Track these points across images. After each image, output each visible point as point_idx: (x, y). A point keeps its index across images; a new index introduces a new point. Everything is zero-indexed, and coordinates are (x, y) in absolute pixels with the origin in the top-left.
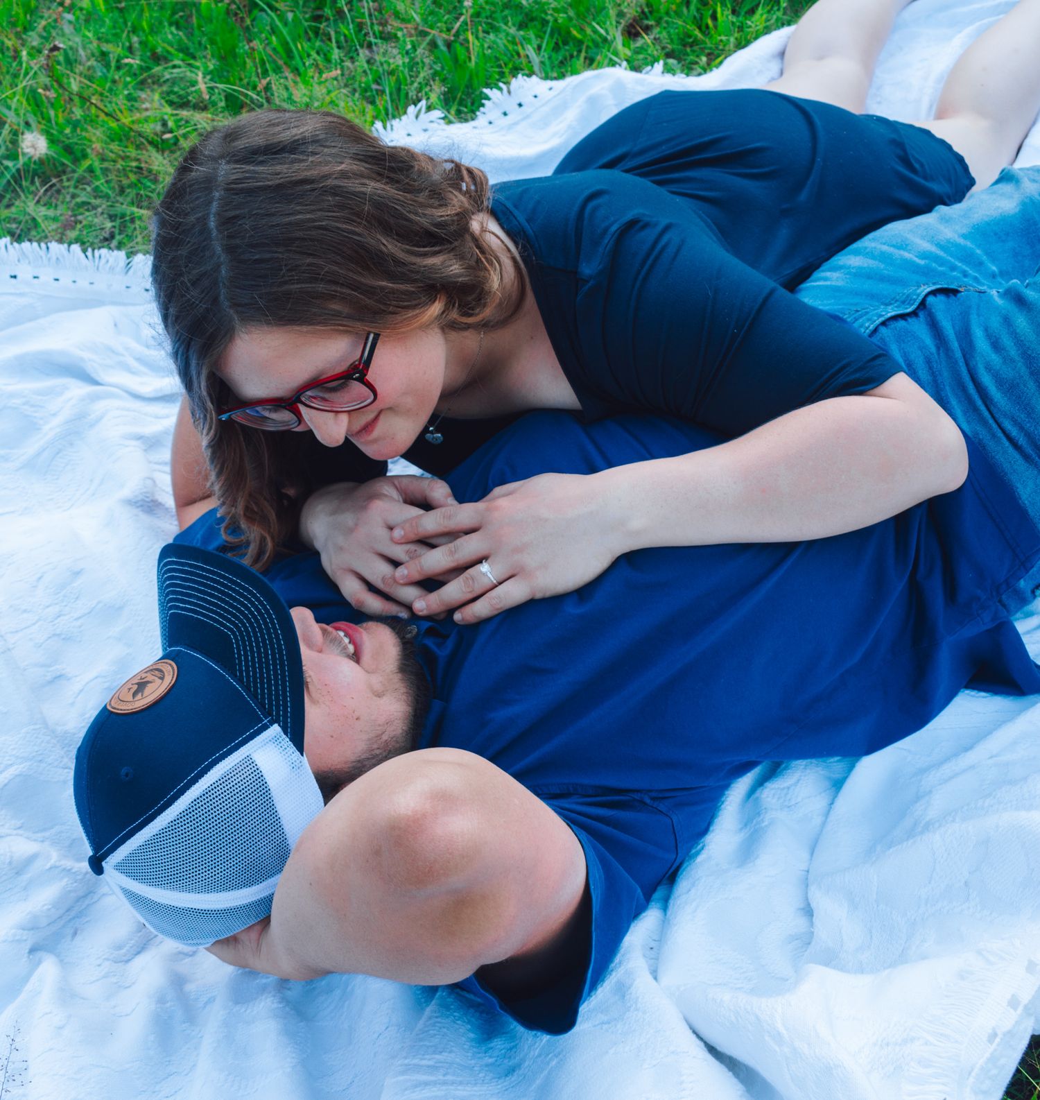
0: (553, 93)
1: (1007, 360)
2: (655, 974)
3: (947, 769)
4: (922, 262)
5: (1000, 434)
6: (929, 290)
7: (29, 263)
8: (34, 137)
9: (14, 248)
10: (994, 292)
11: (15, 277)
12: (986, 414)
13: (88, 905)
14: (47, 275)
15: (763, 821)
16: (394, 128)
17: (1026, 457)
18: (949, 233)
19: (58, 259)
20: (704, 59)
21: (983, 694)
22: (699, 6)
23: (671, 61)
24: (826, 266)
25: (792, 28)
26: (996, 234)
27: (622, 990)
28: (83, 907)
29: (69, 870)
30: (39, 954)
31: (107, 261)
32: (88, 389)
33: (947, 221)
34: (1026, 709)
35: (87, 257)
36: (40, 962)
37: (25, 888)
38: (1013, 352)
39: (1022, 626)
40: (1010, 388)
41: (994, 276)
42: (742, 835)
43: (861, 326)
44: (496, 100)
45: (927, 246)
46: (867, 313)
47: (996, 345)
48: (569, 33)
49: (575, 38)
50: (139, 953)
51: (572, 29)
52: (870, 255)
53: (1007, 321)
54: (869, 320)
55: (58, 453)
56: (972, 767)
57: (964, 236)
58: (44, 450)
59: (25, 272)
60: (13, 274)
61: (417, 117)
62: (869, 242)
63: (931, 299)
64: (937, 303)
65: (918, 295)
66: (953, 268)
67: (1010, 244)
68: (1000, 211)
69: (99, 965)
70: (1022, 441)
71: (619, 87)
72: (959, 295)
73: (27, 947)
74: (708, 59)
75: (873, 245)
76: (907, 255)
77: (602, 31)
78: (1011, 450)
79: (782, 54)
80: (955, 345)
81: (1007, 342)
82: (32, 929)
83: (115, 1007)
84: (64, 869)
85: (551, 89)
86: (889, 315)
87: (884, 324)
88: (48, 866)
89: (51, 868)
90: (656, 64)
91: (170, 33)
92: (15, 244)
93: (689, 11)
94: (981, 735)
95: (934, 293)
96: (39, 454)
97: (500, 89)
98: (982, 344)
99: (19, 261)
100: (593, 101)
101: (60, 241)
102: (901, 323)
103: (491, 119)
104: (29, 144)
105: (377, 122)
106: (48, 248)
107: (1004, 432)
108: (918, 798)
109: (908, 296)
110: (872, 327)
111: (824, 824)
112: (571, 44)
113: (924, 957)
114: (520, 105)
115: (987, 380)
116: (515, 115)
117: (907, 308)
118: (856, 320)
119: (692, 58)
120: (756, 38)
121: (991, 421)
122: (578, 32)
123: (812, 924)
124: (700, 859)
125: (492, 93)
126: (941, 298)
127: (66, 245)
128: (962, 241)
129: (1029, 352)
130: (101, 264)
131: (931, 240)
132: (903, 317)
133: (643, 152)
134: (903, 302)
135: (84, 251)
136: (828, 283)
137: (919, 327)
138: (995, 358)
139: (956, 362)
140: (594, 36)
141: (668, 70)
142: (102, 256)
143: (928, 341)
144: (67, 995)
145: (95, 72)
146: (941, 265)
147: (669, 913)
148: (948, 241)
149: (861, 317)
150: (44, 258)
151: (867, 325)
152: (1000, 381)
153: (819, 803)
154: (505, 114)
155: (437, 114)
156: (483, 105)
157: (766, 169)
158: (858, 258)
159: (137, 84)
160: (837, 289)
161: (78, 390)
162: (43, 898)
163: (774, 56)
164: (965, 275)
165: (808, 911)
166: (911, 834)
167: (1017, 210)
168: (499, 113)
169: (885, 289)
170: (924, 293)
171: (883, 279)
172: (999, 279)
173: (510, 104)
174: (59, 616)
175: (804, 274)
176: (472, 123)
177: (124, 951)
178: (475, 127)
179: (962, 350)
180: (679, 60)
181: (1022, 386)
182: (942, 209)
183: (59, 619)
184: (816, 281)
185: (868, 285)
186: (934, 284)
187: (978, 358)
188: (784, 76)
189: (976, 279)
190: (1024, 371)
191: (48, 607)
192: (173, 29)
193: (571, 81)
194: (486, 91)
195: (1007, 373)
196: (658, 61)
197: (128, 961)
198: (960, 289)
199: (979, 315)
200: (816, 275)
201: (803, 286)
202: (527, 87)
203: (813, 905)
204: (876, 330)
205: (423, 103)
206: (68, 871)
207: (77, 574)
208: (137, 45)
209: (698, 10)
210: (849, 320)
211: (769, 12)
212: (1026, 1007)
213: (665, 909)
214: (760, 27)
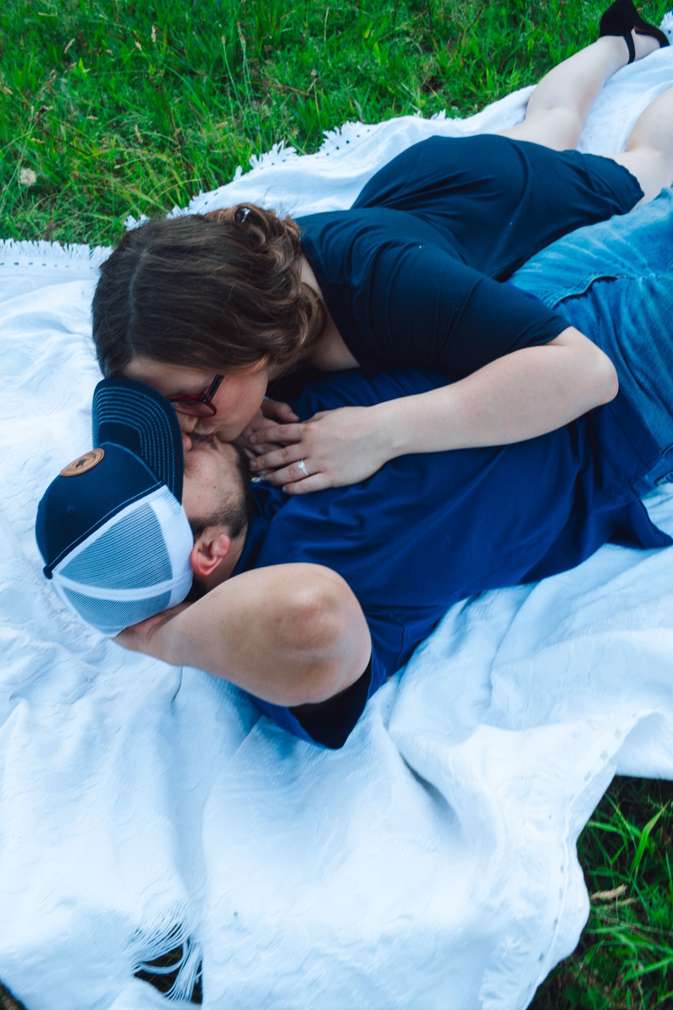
0: (370, 134)
1: (640, 331)
2: (387, 725)
3: (589, 597)
4: (595, 257)
5: (633, 380)
6: (594, 278)
7: (26, 254)
8: (28, 172)
9: (17, 245)
10: (640, 280)
11: (17, 264)
12: (625, 366)
13: (49, 669)
14: (38, 262)
15: (467, 627)
16: (264, 159)
17: (650, 397)
18: (617, 236)
19: (45, 251)
20: (476, 106)
21: (618, 547)
22: (476, 69)
23: (454, 108)
24: (533, 259)
25: (535, 87)
26: (649, 236)
27: (364, 735)
28: (46, 669)
29: (37, 648)
30: (17, 699)
31: (77, 252)
32: (64, 336)
33: (617, 227)
34: (644, 558)
35: (64, 249)
36: (17, 704)
37: (9, 659)
38: (644, 325)
39: (647, 503)
40: (641, 350)
41: (644, 266)
42: (454, 637)
43: (548, 302)
44: (332, 140)
45: (600, 245)
46: (552, 293)
47: (634, 321)
48: (387, 89)
49: (390, 94)
50: (79, 698)
51: (388, 87)
52: (562, 251)
53: (643, 304)
54: (553, 298)
55: (44, 379)
56: (605, 596)
57: (626, 238)
58: (34, 377)
59: (24, 260)
60: (16, 262)
61: (279, 152)
62: (564, 242)
63: (596, 285)
64: (599, 287)
65: (588, 282)
66: (616, 261)
67: (659, 243)
68: (655, 219)
69: (54, 706)
70: (647, 385)
71: (413, 130)
72: (616, 281)
73: (10, 695)
74: (479, 106)
75: (565, 244)
76: (586, 252)
77: (407, 89)
78: (640, 391)
79: (526, 105)
80: (609, 318)
81: (641, 319)
82: (13, 684)
83: (61, 732)
84: (33, 648)
85: (368, 131)
86: (567, 295)
87: (563, 301)
88: (23, 646)
89: (25, 647)
90: (441, 112)
91: (128, 91)
92: (18, 242)
93: (469, 72)
94: (614, 574)
95: (598, 280)
96: (32, 379)
97: (335, 132)
98: (626, 319)
99: (20, 253)
100: (396, 139)
101: (47, 239)
102: (575, 301)
103: (329, 152)
104: (24, 177)
105: (252, 155)
106: (38, 244)
107: (636, 379)
108: (568, 615)
109: (582, 282)
110: (555, 303)
111: (508, 629)
112: (388, 96)
113: (558, 721)
114: (348, 142)
115: (627, 344)
116: (344, 148)
117: (580, 291)
118: (545, 298)
119: (469, 105)
120: (512, 91)
121: (628, 372)
122: (392, 89)
123: (491, 695)
124: (423, 653)
125: (329, 134)
126: (603, 283)
127: (50, 242)
128: (624, 242)
129: (654, 327)
130: (73, 254)
131: (605, 242)
132: (577, 297)
133: (414, 182)
134: (578, 286)
135: (62, 245)
136: (533, 271)
137: (586, 305)
138: (633, 329)
139: (609, 330)
140: (402, 91)
141: (450, 115)
142: (74, 249)
143: (592, 314)
144: (31, 725)
145: (78, 119)
146: (609, 259)
147: (400, 685)
148: (615, 242)
149: (548, 296)
150: (36, 250)
151: (552, 301)
152: (635, 346)
153: (506, 616)
154: (338, 148)
155: (292, 149)
156: (324, 142)
157: (493, 194)
158: (554, 253)
159: (106, 127)
160: (537, 276)
161: (57, 337)
162: (19, 665)
163: (519, 107)
164: (623, 266)
165: (489, 686)
166: (561, 639)
167: (667, 219)
168: (334, 147)
169: (568, 276)
170: (591, 281)
171: (568, 268)
172: (648, 269)
173: (341, 141)
174: (36, 487)
175: (519, 263)
176: (316, 155)
177: (69, 697)
178: (317, 158)
179: (613, 321)
180: (459, 107)
181: (648, 349)
182: (616, 218)
183: (36, 490)
184: (525, 269)
185: (558, 273)
186: (600, 273)
187: (622, 328)
188: (526, 120)
189: (630, 269)
190: (650, 339)
191: (30, 481)
192: (130, 88)
193: (383, 125)
194: (326, 133)
195: (640, 340)
196: (442, 109)
197: (73, 703)
198: (617, 277)
199: (627, 296)
200: (526, 264)
201: (518, 272)
202: (353, 129)
203: (493, 682)
204: (557, 305)
205: (282, 143)
206: (35, 649)
207: (48, 460)
208: (106, 100)
209: (475, 71)
210: (541, 298)
211: (522, 72)
212: (611, 760)
213: (399, 681)
214: (516, 83)
